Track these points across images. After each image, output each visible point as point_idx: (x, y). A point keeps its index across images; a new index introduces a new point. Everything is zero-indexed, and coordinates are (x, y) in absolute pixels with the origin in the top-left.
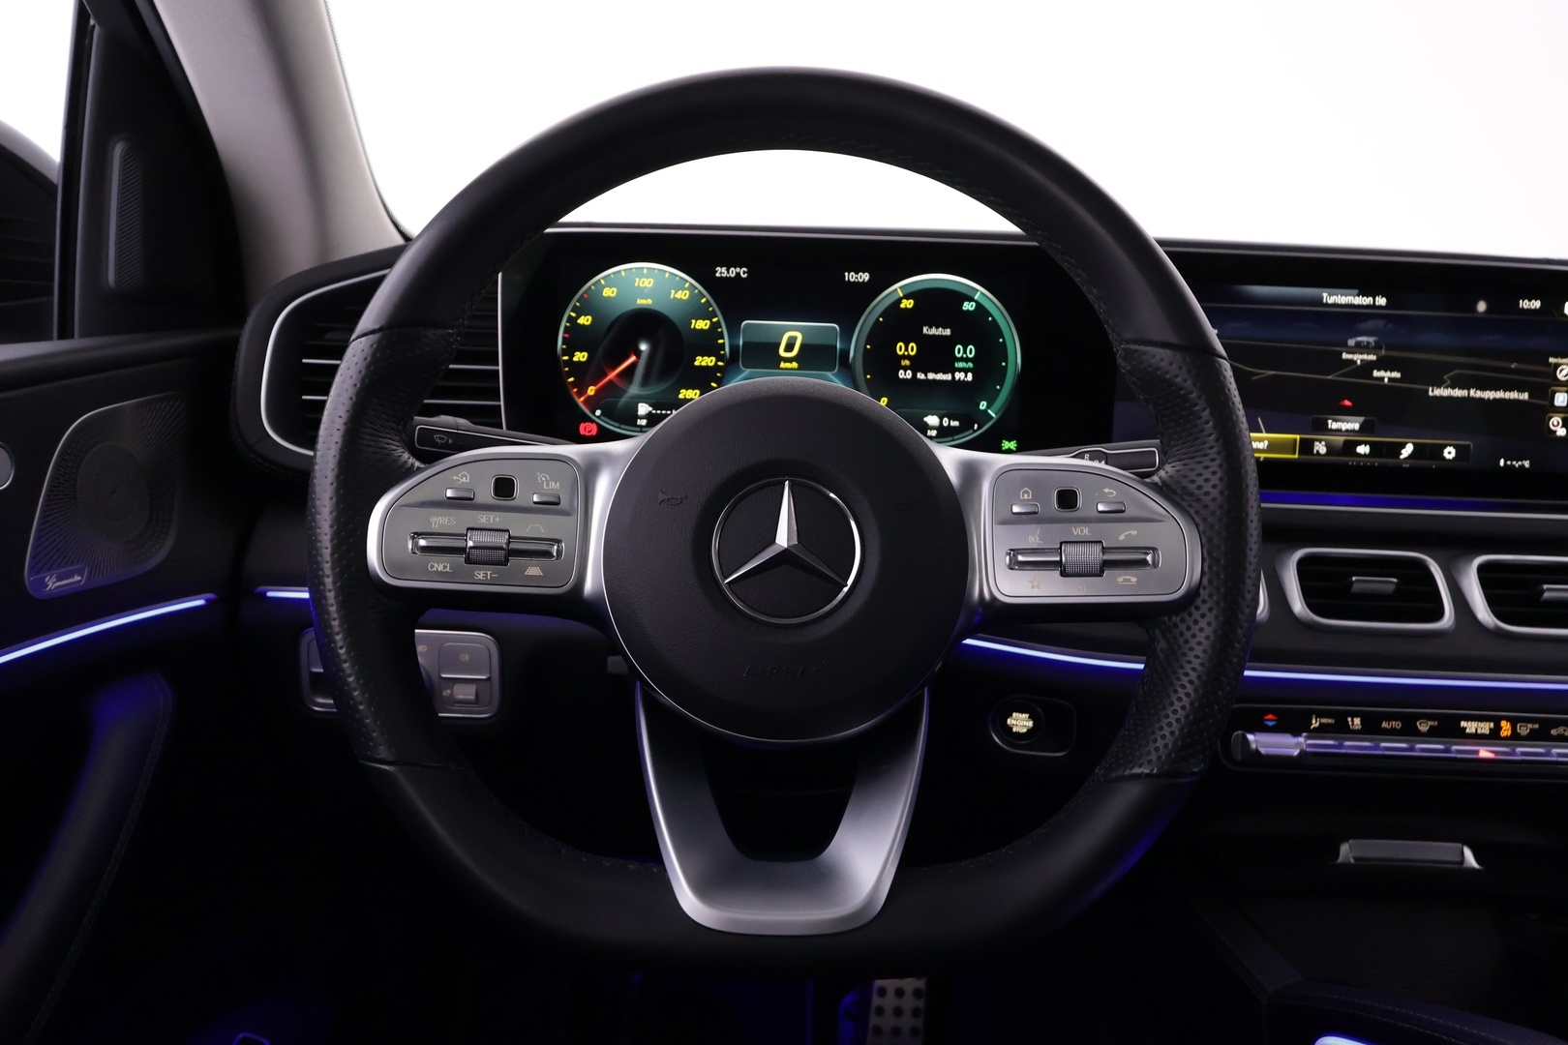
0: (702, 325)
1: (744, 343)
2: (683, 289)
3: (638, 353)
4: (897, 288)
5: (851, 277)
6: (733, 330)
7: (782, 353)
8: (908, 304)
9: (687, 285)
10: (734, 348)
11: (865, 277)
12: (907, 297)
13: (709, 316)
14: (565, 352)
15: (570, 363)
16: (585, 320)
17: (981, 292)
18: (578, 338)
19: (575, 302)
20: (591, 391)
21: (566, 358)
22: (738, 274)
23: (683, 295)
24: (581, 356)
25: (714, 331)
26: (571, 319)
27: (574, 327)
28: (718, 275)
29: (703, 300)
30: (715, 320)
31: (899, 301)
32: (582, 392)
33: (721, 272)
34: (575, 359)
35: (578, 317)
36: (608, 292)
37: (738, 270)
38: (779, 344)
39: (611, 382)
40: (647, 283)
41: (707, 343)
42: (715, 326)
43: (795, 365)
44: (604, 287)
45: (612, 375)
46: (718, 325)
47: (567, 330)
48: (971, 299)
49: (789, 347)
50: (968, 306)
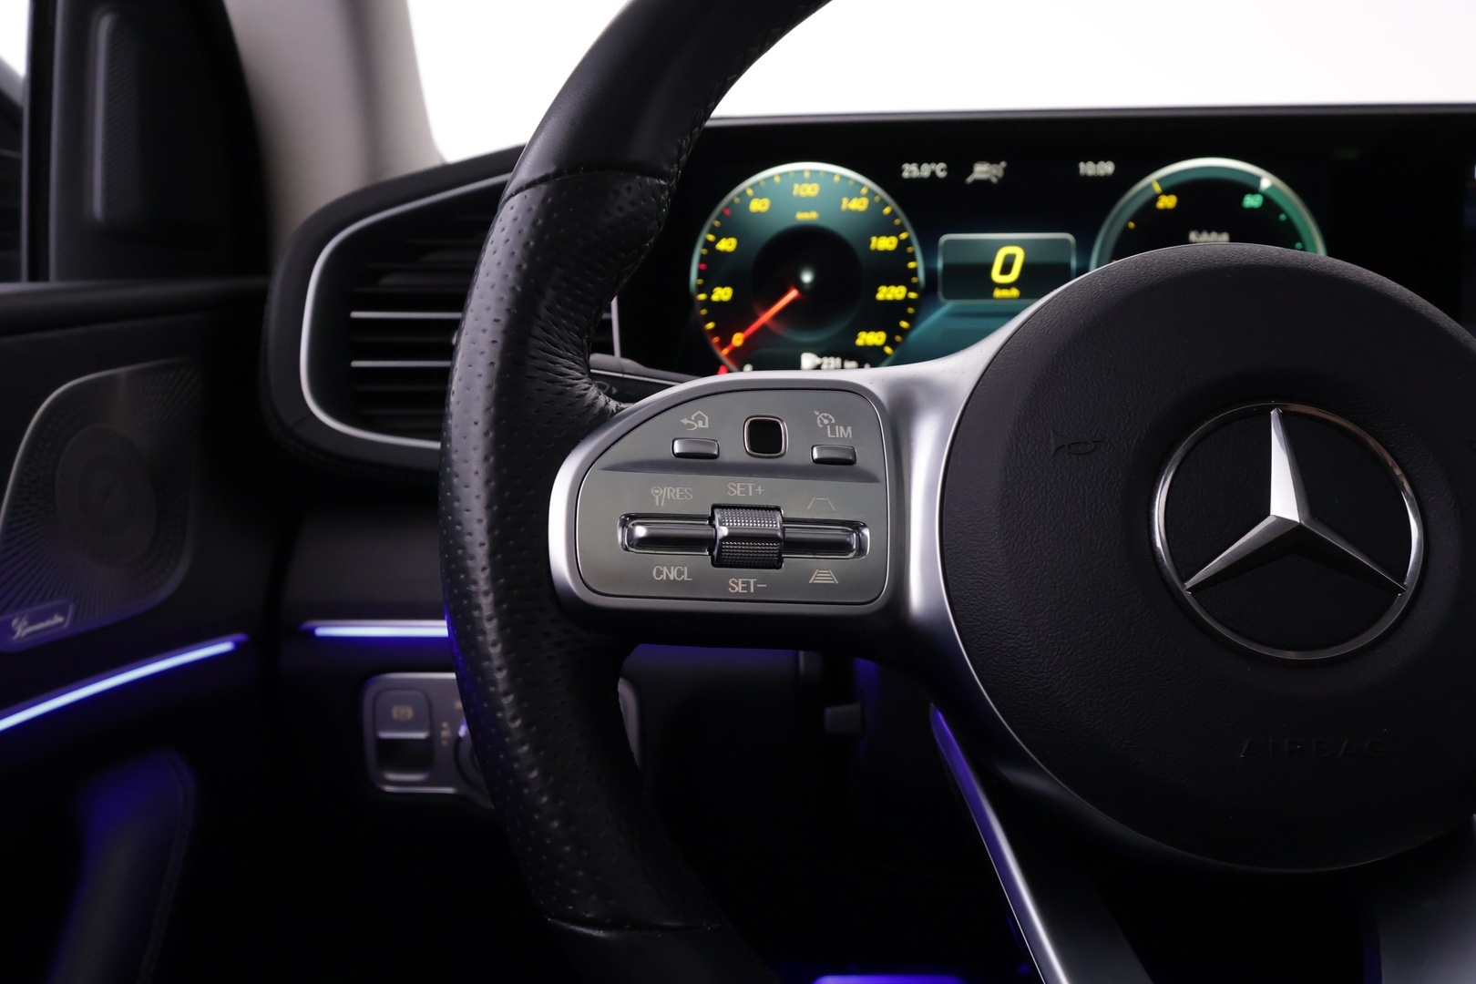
0: (885, 243)
1: (946, 266)
2: (859, 196)
3: (798, 284)
4: (1153, 180)
5: (1087, 168)
7: (996, 276)
8: (1168, 202)
9: (864, 191)
10: (931, 273)
11: (1107, 168)
12: (1167, 192)
13: (894, 231)
14: (701, 289)
15: (708, 303)
16: (726, 245)
17: (1267, 181)
18: (717, 268)
19: (713, 221)
20: (738, 339)
21: (702, 297)
22: (933, 173)
23: (859, 204)
24: (722, 294)
25: (902, 252)
26: (708, 245)
27: (713, 255)
28: (906, 175)
29: (887, 210)
30: (903, 236)
31: (1156, 198)
32: (726, 341)
33: (910, 170)
34: (715, 297)
35: (718, 240)
36: (758, 206)
37: (933, 166)
38: (989, 267)
39: (764, 327)
40: (810, 190)
41: (893, 267)
42: (903, 245)
43: (1014, 292)
44: (750, 199)
45: (766, 317)
46: (907, 243)
47: (703, 259)
48: (1254, 190)
49: (1006, 269)
50: (1252, 201)
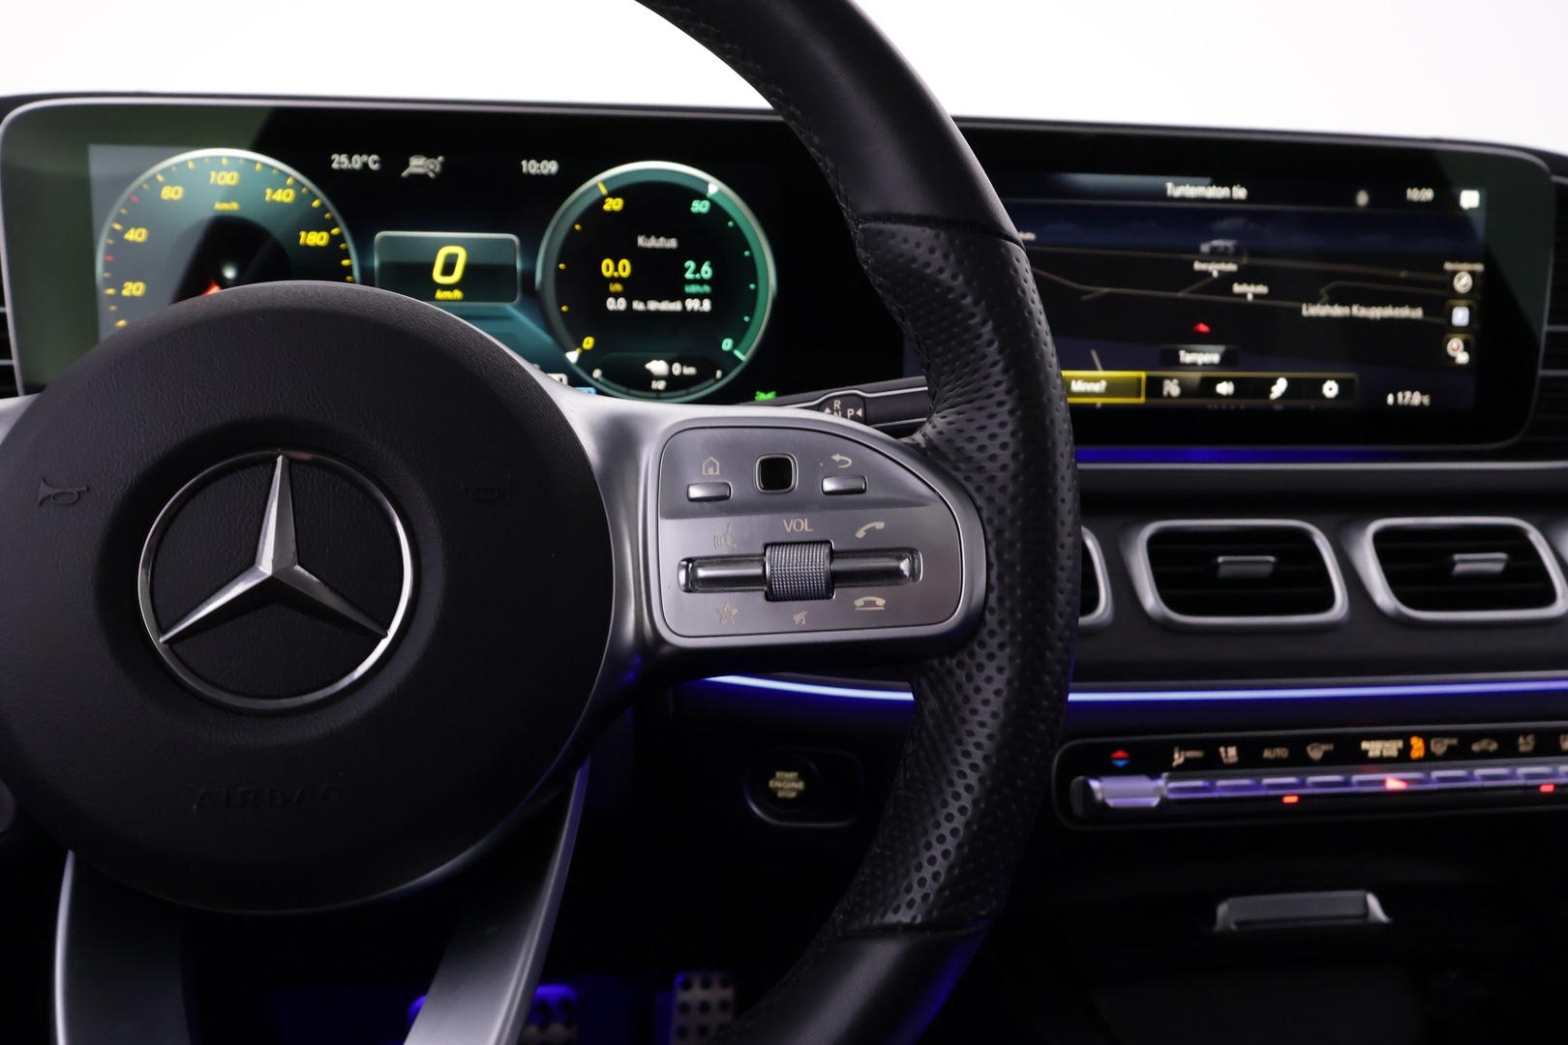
0: (316, 239)
1: (382, 265)
2: (285, 187)
3: (223, 281)
4: (599, 182)
5: (531, 167)
6: (364, 246)
7: (438, 277)
8: (614, 204)
9: (290, 181)
10: (366, 269)
11: (551, 167)
12: (613, 194)
13: (325, 226)
14: (109, 284)
15: (118, 298)
16: (135, 235)
17: (714, 187)
18: (129, 261)
19: (119, 208)
21: (111, 291)
22: (365, 165)
23: (285, 196)
24: (134, 289)
25: (335, 249)
26: (114, 233)
27: (120, 246)
28: (335, 166)
29: (316, 203)
30: (335, 231)
31: (602, 200)
33: (340, 161)
34: (126, 292)
35: (126, 230)
36: (170, 193)
37: (365, 158)
38: (431, 266)
40: (229, 178)
41: (327, 263)
42: (336, 241)
43: (457, 294)
44: (161, 186)
46: (339, 239)
47: (109, 250)
48: (702, 196)
49: (448, 269)
50: (699, 207)
